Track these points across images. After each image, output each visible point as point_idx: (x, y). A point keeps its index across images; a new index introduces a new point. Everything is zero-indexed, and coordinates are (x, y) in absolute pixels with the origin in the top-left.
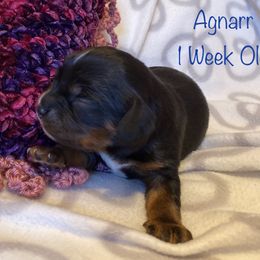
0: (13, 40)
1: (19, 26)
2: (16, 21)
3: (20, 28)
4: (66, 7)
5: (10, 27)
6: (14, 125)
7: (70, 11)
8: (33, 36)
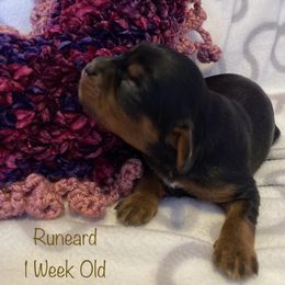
0: (76, 52)
1: (84, 36)
2: (81, 31)
3: (85, 39)
4: (138, 16)
5: (75, 36)
6: (74, 146)
7: (142, 19)
8: (100, 48)
